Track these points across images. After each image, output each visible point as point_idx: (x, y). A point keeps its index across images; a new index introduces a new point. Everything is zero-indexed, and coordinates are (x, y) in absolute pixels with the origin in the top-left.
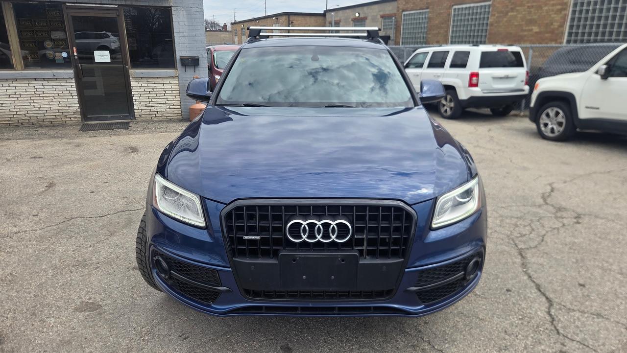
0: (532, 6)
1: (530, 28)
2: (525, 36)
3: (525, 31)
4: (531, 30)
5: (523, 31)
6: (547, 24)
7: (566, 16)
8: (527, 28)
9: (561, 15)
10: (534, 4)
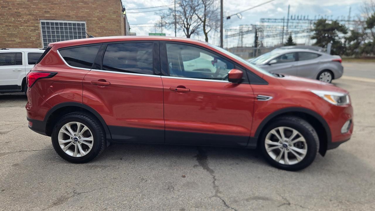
0: (10, 26)
1: (13, 39)
2: (9, 44)
3: (9, 41)
4: (14, 41)
5: (6, 41)
6: (26, 37)
7: (39, 33)
8: (10, 39)
9: (36, 33)
10: (11, 24)
